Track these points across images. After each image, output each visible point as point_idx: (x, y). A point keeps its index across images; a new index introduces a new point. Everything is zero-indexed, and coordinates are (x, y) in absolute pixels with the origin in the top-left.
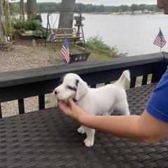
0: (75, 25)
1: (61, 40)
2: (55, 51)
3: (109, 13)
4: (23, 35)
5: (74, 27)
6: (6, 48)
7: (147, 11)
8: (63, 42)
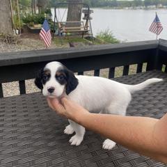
0: (84, 19)
1: (69, 34)
2: (62, 45)
3: (122, 8)
4: (32, 28)
5: (82, 20)
6: (13, 41)
7: (161, 6)
8: (71, 35)
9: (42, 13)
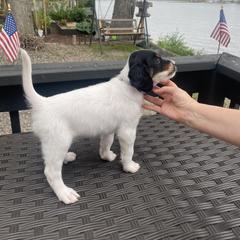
0: (137, 16)
1: (114, 37)
4: (63, 28)
8: (117, 40)
9: (80, 6)
